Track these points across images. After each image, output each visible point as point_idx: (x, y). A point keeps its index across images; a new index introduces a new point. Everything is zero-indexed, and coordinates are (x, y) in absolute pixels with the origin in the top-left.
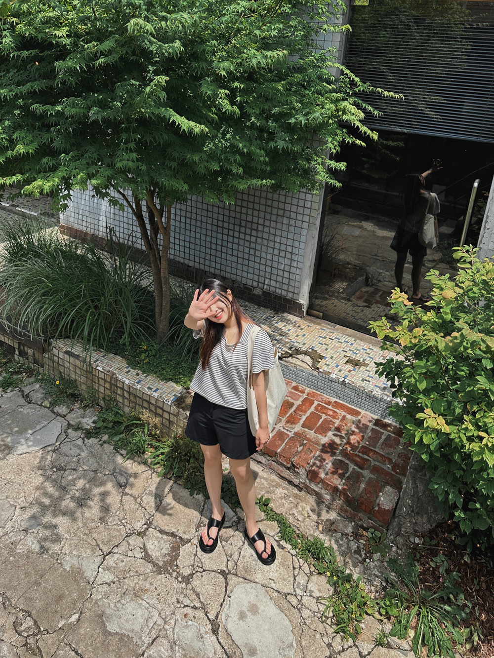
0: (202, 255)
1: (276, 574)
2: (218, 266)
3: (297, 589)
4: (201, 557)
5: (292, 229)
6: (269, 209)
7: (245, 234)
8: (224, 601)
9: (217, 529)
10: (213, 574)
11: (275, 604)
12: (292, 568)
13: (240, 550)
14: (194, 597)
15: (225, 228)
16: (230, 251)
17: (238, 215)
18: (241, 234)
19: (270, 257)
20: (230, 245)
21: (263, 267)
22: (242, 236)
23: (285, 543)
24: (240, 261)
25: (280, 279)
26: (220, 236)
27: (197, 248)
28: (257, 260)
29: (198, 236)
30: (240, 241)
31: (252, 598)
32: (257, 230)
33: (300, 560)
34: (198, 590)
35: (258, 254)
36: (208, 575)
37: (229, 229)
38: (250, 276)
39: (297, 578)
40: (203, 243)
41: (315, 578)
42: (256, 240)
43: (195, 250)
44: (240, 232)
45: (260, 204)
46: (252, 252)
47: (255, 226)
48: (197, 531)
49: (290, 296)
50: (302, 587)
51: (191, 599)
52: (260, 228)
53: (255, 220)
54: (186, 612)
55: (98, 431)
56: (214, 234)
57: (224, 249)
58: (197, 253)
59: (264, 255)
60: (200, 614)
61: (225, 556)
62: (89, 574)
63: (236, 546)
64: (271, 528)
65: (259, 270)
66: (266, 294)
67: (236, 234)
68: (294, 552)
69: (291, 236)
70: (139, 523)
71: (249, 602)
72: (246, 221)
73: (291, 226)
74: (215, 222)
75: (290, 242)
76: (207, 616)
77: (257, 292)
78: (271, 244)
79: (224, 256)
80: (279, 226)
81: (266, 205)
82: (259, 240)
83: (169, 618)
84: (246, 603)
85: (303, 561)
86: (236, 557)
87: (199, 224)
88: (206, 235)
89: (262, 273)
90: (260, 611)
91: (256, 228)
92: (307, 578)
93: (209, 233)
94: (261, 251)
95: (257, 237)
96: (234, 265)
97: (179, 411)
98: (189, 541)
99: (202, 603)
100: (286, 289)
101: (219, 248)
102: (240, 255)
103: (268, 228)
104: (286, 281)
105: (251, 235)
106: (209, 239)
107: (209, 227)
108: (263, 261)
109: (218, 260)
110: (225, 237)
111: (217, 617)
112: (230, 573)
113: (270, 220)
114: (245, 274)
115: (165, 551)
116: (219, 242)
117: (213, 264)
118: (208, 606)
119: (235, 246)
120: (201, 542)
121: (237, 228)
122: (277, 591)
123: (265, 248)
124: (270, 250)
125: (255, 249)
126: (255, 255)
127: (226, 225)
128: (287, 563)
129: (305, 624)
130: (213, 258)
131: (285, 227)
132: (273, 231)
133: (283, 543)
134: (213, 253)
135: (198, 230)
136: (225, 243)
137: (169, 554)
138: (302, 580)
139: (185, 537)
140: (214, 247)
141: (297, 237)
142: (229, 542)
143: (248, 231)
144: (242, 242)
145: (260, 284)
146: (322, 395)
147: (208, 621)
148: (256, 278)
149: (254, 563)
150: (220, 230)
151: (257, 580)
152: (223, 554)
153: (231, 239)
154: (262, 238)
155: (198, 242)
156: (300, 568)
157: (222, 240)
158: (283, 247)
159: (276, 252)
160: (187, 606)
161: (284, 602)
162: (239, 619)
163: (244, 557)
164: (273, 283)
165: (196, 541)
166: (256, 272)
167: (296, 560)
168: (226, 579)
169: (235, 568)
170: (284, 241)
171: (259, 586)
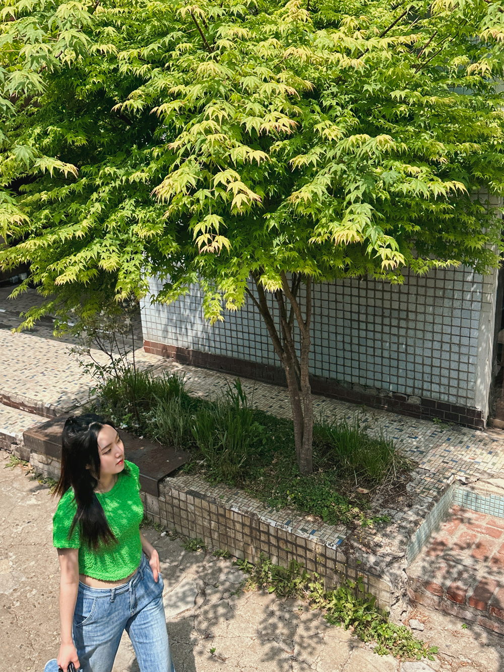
0: (333, 360)
2: (356, 372)
5: (457, 313)
7: (391, 325)
15: (362, 322)
16: (370, 351)
17: (378, 303)
18: (384, 327)
19: (428, 353)
20: (370, 343)
21: (419, 368)
22: (386, 329)
24: (386, 362)
25: (445, 381)
26: (355, 332)
27: (325, 350)
29: (325, 335)
30: (384, 335)
32: (407, 320)
37: (367, 323)
38: (402, 381)
40: (333, 344)
42: (407, 332)
43: (322, 354)
44: (382, 324)
49: (462, 402)
52: (412, 316)
56: (347, 331)
57: (363, 349)
58: (326, 358)
59: (419, 351)
65: (414, 371)
66: (426, 402)
67: (378, 328)
69: (456, 322)
73: (455, 309)
74: (348, 315)
75: (456, 331)
77: (414, 401)
78: (429, 336)
79: (363, 357)
80: (439, 311)
82: (411, 333)
87: (325, 320)
88: (336, 333)
89: (419, 376)
91: (405, 317)
93: (340, 330)
94: (414, 346)
95: (407, 328)
96: (378, 368)
100: (455, 393)
101: (355, 348)
102: (386, 354)
103: (423, 315)
104: (454, 383)
105: (399, 327)
107: (340, 322)
108: (419, 360)
109: (355, 364)
110: (363, 334)
113: (425, 305)
114: (394, 379)
116: (355, 341)
117: (348, 370)
119: (378, 344)
123: (421, 341)
124: (428, 344)
126: (406, 353)
127: (363, 318)
130: (348, 363)
131: (447, 312)
132: (430, 318)
134: (348, 355)
135: (325, 328)
136: (363, 342)
140: (348, 347)
141: (466, 323)
144: (386, 337)
145: (416, 390)
148: (410, 382)
150: (355, 325)
153: (370, 335)
154: (415, 329)
155: (325, 343)
157: (359, 337)
158: (446, 338)
159: (437, 345)
164: (435, 387)
166: (410, 375)
170: (447, 330)
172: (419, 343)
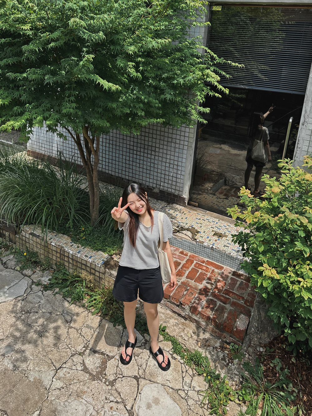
0: (120, 168)
1: (171, 377)
2: (131, 175)
3: (184, 386)
4: (121, 368)
5: (177, 150)
6: (162, 138)
7: (147, 153)
8: (136, 397)
9: (132, 349)
10: (129, 378)
11: (171, 397)
12: (181, 372)
13: (147, 362)
14: (116, 395)
15: (135, 150)
16: (138, 165)
17: (143, 142)
18: (145, 154)
19: (163, 168)
20: (138, 161)
21: (159, 175)
23: (176, 355)
24: (145, 171)
25: (170, 182)
26: (131, 155)
27: (117, 163)
28: (156, 170)
29: (117, 155)
31: (155, 394)
32: (155, 151)
33: (187, 366)
34: (119, 390)
35: (156, 166)
36: (126, 380)
37: (137, 151)
38: (151, 181)
39: (184, 379)
40: (121, 160)
41: (196, 378)
42: (155, 157)
43: (115, 164)
44: (144, 152)
45: (156, 134)
46: (152, 165)
47: (153, 149)
48: (118, 350)
49: (177, 193)
50: (188, 385)
51: (115, 396)
52: (157, 150)
53: (154, 145)
54: (111, 406)
55: (52, 285)
56: (128, 154)
57: (134, 164)
58: (117, 167)
59: (160, 167)
60: (121, 406)
61: (137, 366)
62: (47, 383)
63: (144, 359)
64: (167, 346)
65: (157, 176)
66: (162, 192)
67: (142, 154)
68: (182, 361)
69: (177, 154)
70: (80, 347)
71: (153, 397)
72: (148, 145)
73: (176, 148)
74: (128, 146)
75: (176, 159)
76: (125, 407)
77: (156, 191)
78: (164, 160)
79: (134, 168)
80: (169, 148)
81: (160, 135)
82: (157, 158)
83: (100, 410)
84: (151, 398)
85: (189, 367)
86: (144, 367)
87: (118, 148)
88: (123, 155)
89: (159, 179)
90: (160, 402)
91: (154, 150)
92: (191, 378)
93: (124, 153)
94: (158, 165)
95: (155, 155)
96: (141, 174)
97: (106, 271)
98: (113, 357)
99: (122, 398)
100: (174, 188)
101: (131, 163)
102: (145, 167)
103: (162, 150)
104: (174, 183)
105: (151, 155)
106: (124, 157)
107: (125, 149)
108: (159, 171)
109: (131, 171)
110: (135, 156)
111: (132, 408)
112: (141, 377)
113: (163, 145)
114: (148, 179)
115: (97, 365)
116: (131, 159)
117: (127, 174)
118: (126, 401)
119: (141, 162)
120: (121, 357)
121: (142, 150)
122: (171, 388)
123: (161, 162)
124: (164, 164)
125: (154, 163)
126: (154, 167)
127: (135, 148)
128: (178, 369)
129: (190, 409)
130: (127, 170)
131: (173, 149)
132: (165, 151)
133: (175, 355)
134: (127, 166)
135: (118, 152)
136: (135, 160)
137: (100, 367)
138: (188, 380)
139: (111, 354)
140: (127, 162)
141: (180, 155)
142: (140, 357)
143: (149, 152)
144: (145, 159)
145: (158, 186)
146: (198, 257)
147: (126, 411)
148: (155, 182)
149: (156, 370)
150: (131, 151)
151: (158, 382)
152: (136, 364)
153: (138, 157)
154: (159, 156)
155: (117, 159)
156: (186, 372)
157: (133, 158)
158: (172, 162)
159: (168, 165)
160: (112, 401)
161: (176, 395)
162: (147, 409)
163: (149, 366)
164: (166, 185)
165: (118, 357)
166: (155, 178)
167: (184, 366)
168: (138, 382)
169: (144, 374)
170: (172, 157)
171: (160, 385)
172: (160, 163)
